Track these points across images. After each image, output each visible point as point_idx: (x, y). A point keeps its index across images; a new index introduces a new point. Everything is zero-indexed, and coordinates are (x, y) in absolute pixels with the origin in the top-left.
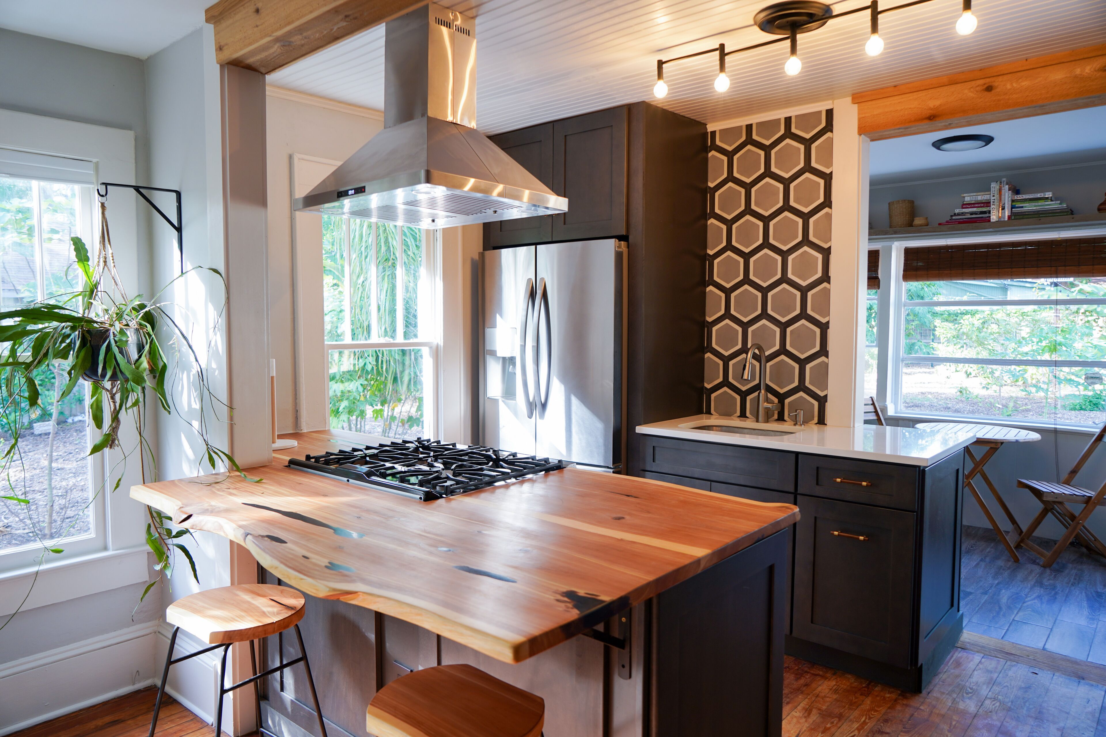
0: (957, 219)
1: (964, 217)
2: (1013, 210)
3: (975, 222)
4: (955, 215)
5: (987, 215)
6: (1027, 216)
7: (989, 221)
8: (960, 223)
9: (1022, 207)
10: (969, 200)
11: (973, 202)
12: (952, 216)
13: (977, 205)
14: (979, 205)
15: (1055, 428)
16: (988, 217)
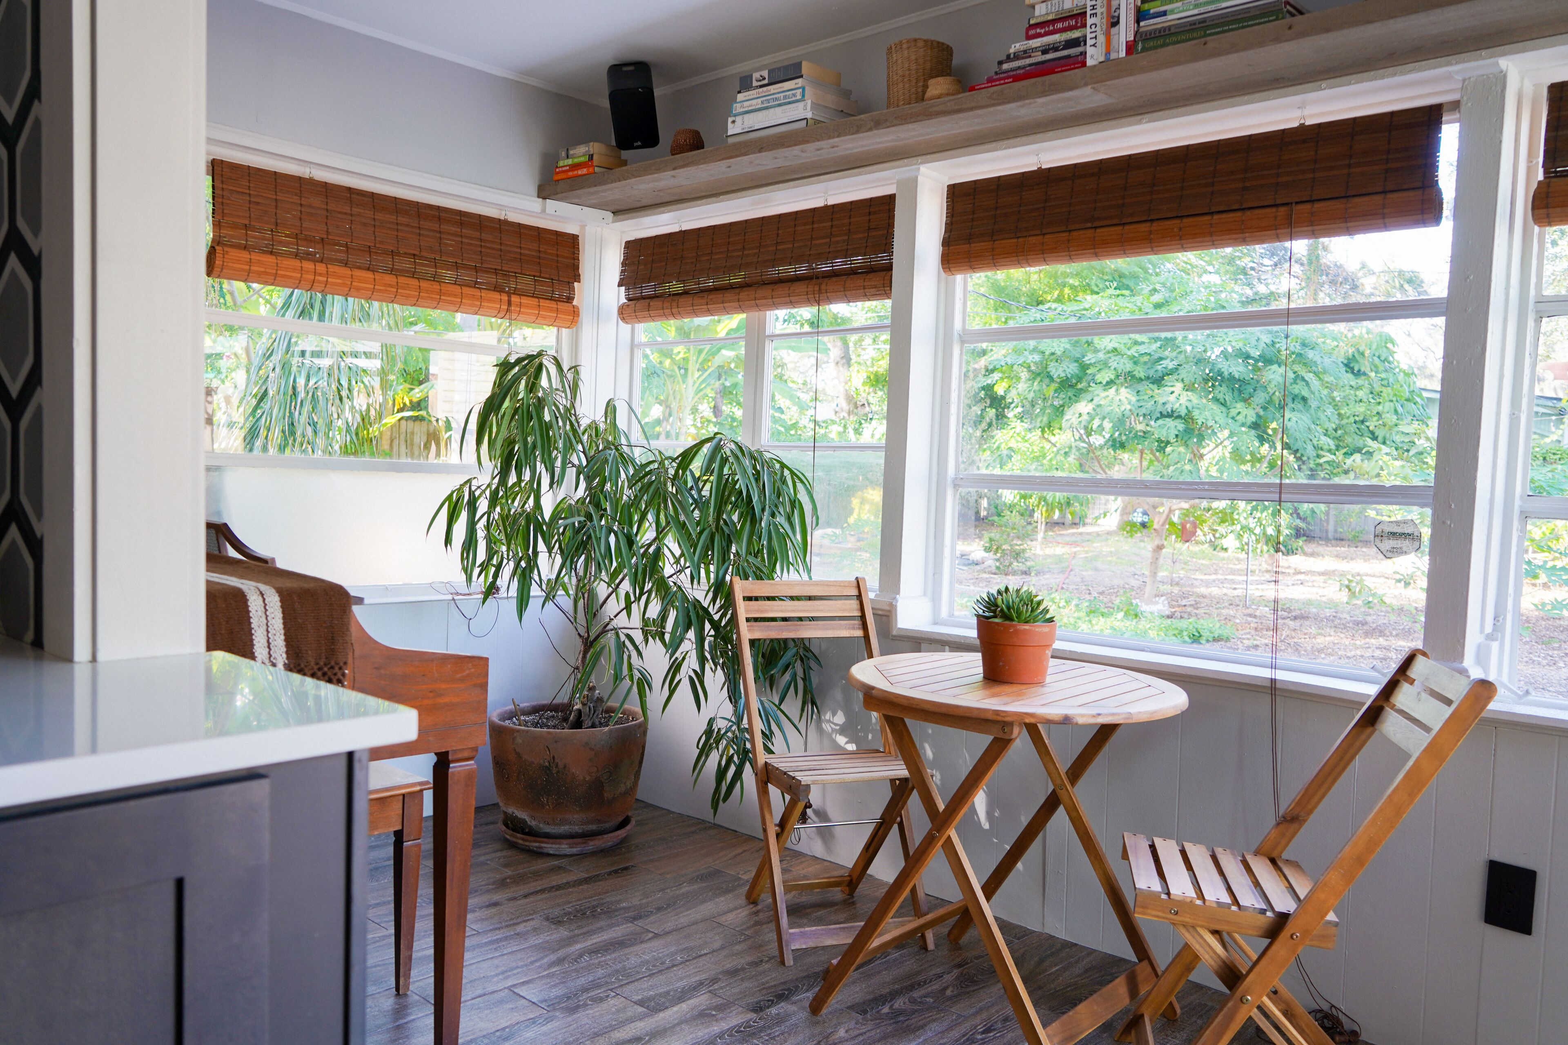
0: (1012, 70)
1: (1028, 61)
2: (1142, 24)
3: (1052, 72)
4: (1009, 59)
5: (1080, 49)
6: (1174, 39)
7: (1084, 64)
8: (1017, 79)
9: (1164, 13)
10: (1044, 12)
11: (1050, 17)
12: (1000, 63)
13: (1060, 25)
14: (1066, 24)
15: (1273, 681)
16: (1081, 53)
